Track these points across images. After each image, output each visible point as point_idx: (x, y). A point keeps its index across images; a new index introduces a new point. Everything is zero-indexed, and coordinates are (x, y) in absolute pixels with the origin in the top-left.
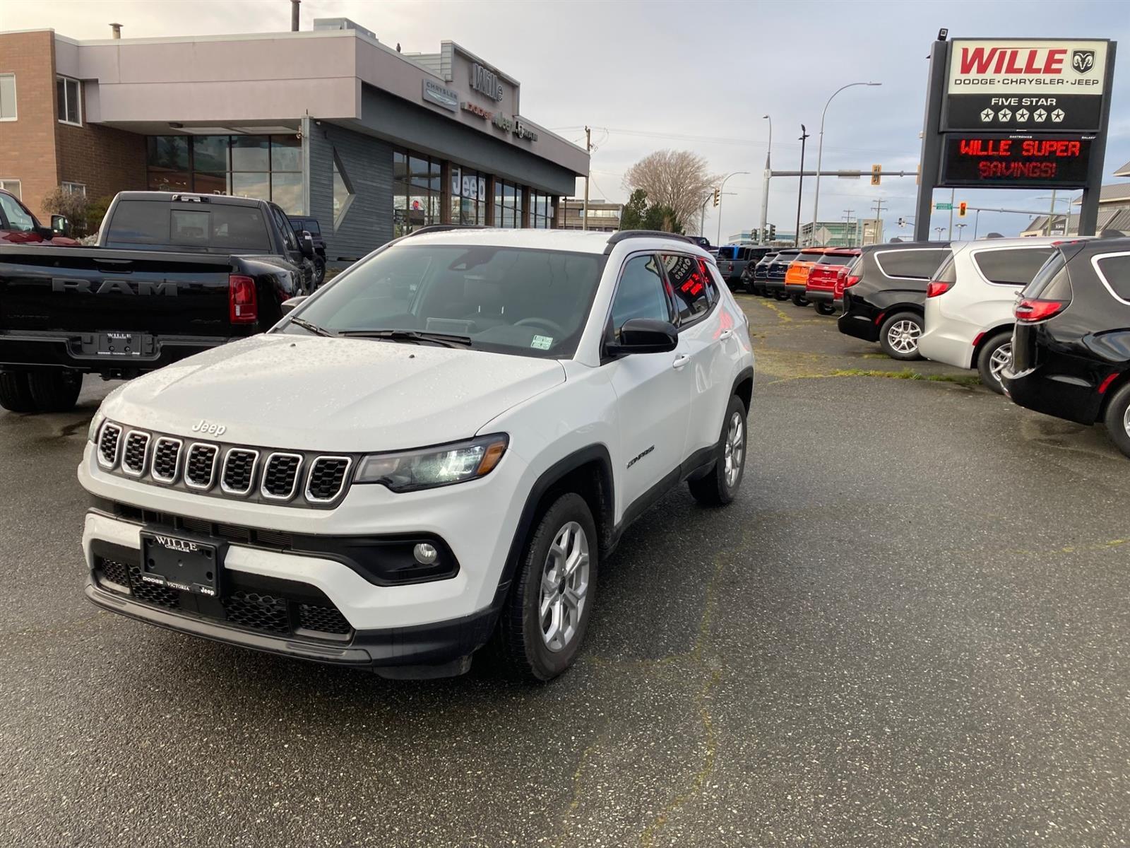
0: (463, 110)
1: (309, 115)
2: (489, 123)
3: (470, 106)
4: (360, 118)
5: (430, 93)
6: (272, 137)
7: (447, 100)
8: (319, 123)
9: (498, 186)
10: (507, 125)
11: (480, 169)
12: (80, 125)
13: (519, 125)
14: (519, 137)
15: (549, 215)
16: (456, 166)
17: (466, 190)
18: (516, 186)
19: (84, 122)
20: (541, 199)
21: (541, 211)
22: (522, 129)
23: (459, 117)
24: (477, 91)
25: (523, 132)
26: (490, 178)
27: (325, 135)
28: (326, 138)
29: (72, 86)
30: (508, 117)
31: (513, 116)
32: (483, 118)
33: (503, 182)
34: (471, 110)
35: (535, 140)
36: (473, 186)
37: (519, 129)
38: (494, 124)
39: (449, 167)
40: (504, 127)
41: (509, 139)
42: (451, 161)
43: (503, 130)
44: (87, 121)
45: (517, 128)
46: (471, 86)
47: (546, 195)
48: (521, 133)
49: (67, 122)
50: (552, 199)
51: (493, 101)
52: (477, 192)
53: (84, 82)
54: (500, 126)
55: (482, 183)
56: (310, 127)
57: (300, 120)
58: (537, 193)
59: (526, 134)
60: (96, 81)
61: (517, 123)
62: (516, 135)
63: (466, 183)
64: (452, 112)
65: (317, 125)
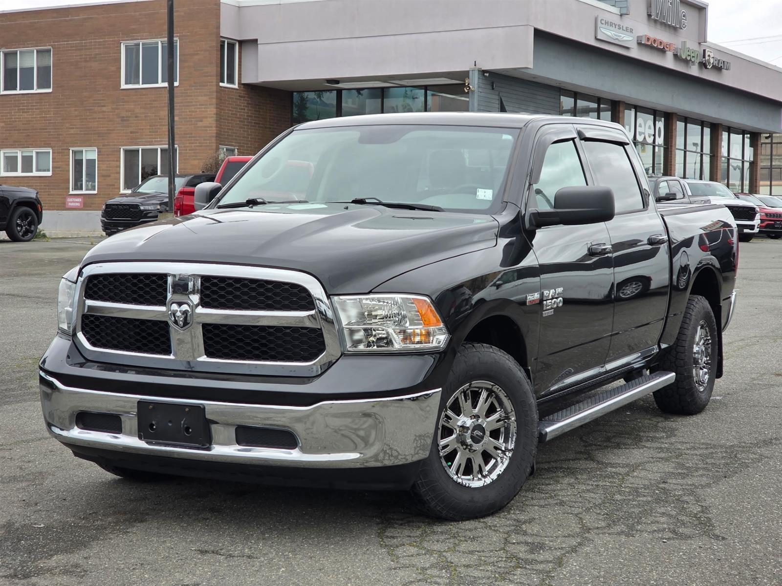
0: (640, 44)
1: (478, 66)
2: (670, 55)
3: (648, 39)
4: (531, 66)
5: (603, 30)
6: (428, 88)
7: (622, 35)
8: (487, 75)
9: (680, 125)
10: (692, 55)
11: (659, 108)
12: (236, 86)
13: (707, 54)
14: (706, 68)
15: (747, 158)
16: (629, 106)
17: (641, 134)
18: (702, 124)
19: (239, 83)
20: (736, 138)
21: (736, 153)
22: (712, 57)
23: (635, 53)
24: (656, 21)
25: (712, 61)
26: (669, 118)
27: (493, 86)
28: (493, 89)
29: (231, 46)
30: (692, 45)
31: (700, 43)
32: (663, 51)
33: (687, 120)
34: (649, 43)
35: (727, 69)
36: (650, 128)
37: (707, 58)
38: (676, 56)
39: (621, 109)
40: (689, 58)
41: (694, 71)
42: (624, 102)
43: (686, 62)
44: (242, 82)
45: (704, 57)
46: (649, 16)
47: (743, 132)
48: (709, 63)
49: (225, 84)
50: (751, 138)
51: (675, 29)
52: (654, 135)
53: (241, 43)
54: (684, 57)
55: (660, 124)
56: (479, 78)
57: (468, 72)
58: (730, 130)
59: (716, 63)
60: (255, 41)
61: (704, 51)
62: (703, 65)
63: (640, 126)
64: (627, 48)
65: (486, 76)
